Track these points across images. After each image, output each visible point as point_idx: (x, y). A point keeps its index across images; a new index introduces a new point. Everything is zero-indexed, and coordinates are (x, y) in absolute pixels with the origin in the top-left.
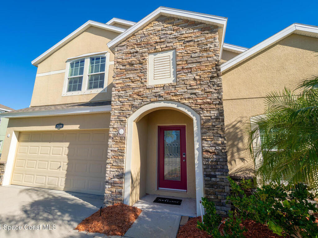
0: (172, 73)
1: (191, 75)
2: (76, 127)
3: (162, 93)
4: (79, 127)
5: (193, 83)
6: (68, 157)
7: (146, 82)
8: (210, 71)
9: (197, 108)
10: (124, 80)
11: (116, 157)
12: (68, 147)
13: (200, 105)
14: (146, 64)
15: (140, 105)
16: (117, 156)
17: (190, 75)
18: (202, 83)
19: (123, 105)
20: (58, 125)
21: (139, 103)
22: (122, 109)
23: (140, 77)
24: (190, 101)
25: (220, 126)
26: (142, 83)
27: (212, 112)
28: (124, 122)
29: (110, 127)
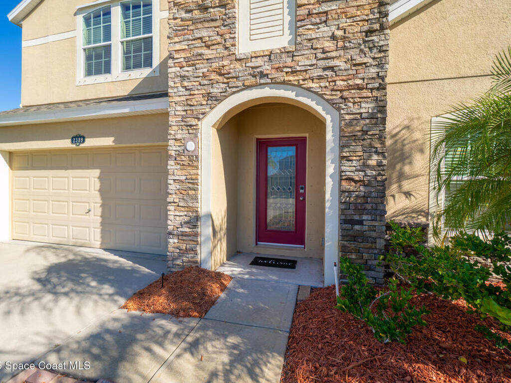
0: (286, 26)
1: (326, 29)
2: (108, 141)
3: (266, 68)
4: (114, 142)
5: (329, 45)
6: (101, 195)
7: (233, 45)
8: (366, 18)
9: (334, 97)
10: (190, 42)
11: (183, 192)
12: (99, 178)
13: (341, 91)
14: (234, 7)
15: (223, 94)
16: (185, 190)
17: (323, 28)
18: (347, 45)
19: (190, 95)
20: (75, 137)
21: (222, 91)
22: (189, 102)
23: (221, 36)
24: (322, 84)
25: (377, 132)
26: (226, 48)
27: (363, 105)
28: (195, 127)
29: (169, 137)
